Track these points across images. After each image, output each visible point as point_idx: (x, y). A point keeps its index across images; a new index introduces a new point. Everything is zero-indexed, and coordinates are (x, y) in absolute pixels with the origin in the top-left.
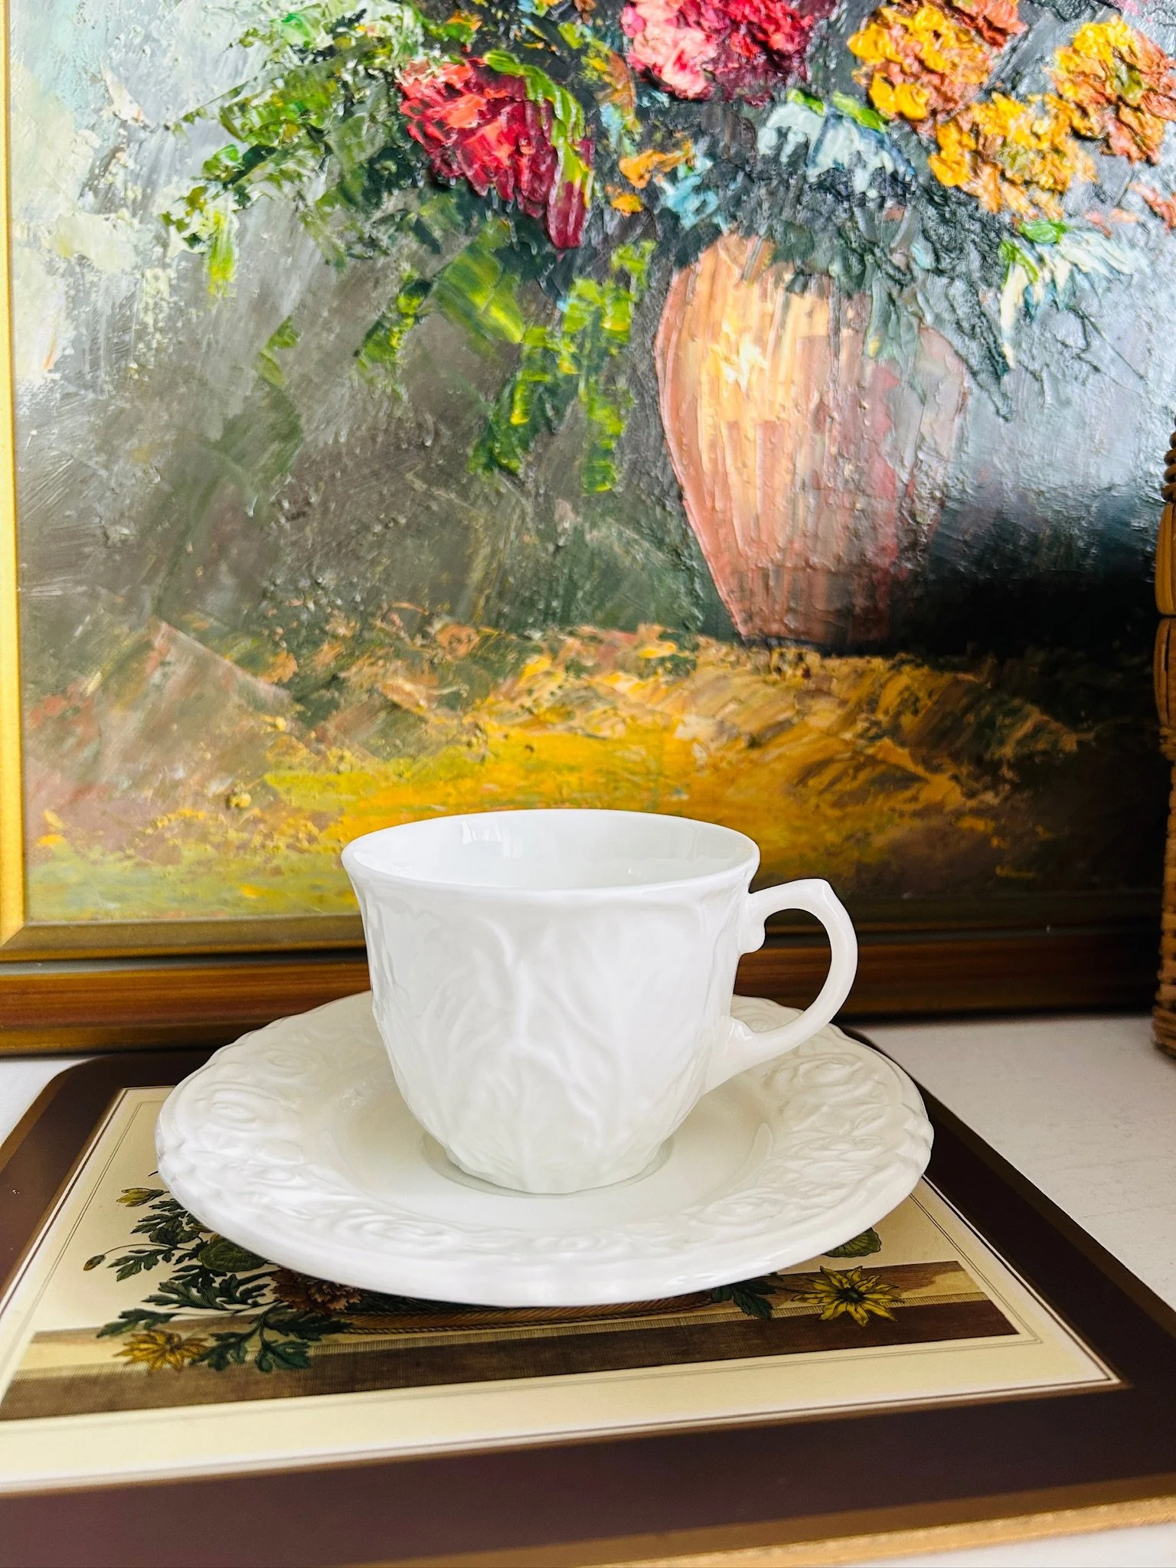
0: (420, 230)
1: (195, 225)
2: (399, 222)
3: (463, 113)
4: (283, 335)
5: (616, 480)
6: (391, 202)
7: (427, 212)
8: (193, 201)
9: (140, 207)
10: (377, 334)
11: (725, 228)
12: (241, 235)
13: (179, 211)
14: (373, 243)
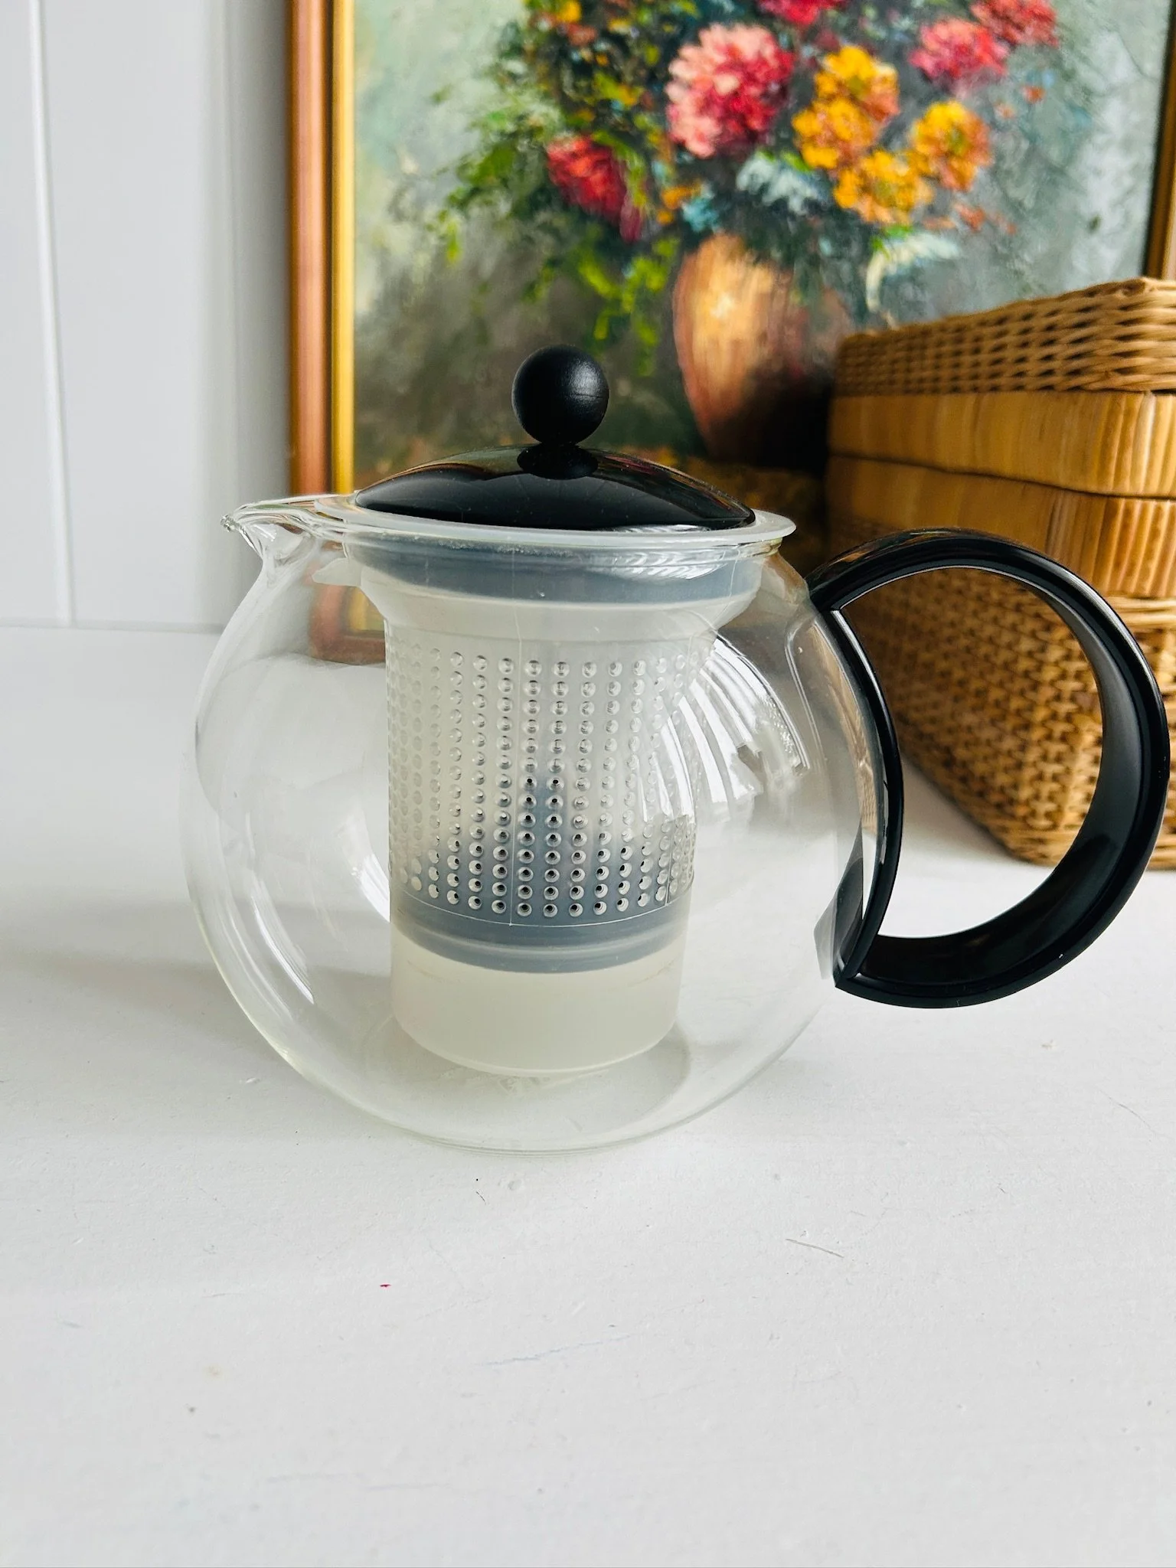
0: (555, 232)
1: (444, 229)
2: (547, 228)
3: (581, 168)
4: (484, 287)
5: (649, 368)
6: (542, 216)
7: (561, 221)
8: (442, 216)
9: (416, 219)
10: (530, 289)
11: (715, 228)
12: (468, 233)
13: (436, 223)
14: (529, 240)
